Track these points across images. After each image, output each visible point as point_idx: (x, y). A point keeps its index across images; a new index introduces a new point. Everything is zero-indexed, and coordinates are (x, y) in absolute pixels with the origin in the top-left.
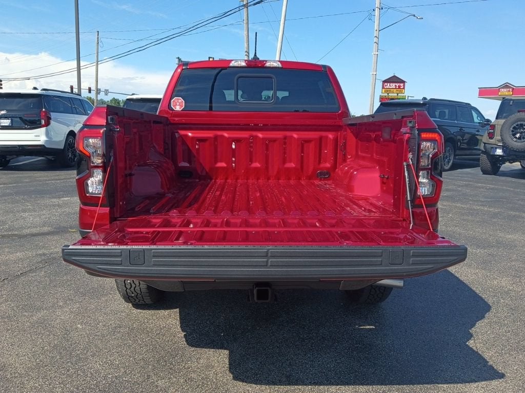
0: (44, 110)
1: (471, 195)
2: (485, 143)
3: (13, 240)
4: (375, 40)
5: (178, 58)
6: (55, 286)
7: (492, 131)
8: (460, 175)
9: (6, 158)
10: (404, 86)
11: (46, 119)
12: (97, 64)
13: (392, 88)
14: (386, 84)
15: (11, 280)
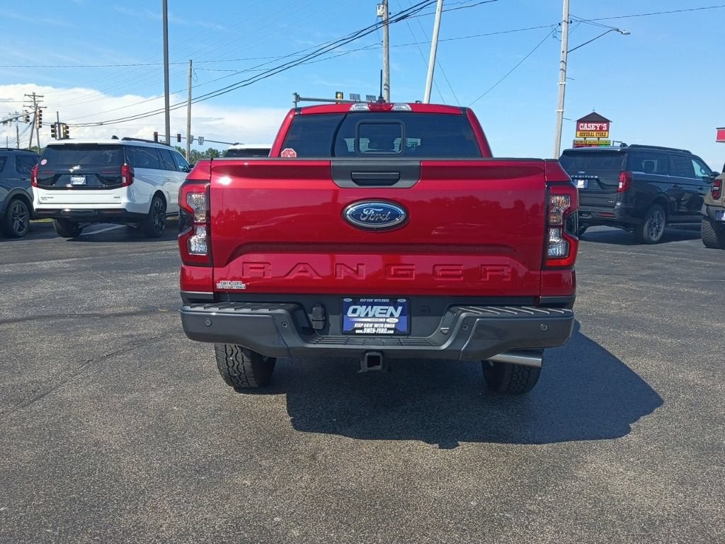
0: (125, 164)
1: (681, 275)
2: (708, 205)
3: (95, 320)
4: (562, 65)
5: (296, 94)
6: (146, 369)
7: (717, 188)
8: (672, 249)
9: (79, 225)
10: (608, 127)
11: (128, 176)
12: (190, 103)
13: (590, 131)
14: (582, 124)
15: (96, 362)
